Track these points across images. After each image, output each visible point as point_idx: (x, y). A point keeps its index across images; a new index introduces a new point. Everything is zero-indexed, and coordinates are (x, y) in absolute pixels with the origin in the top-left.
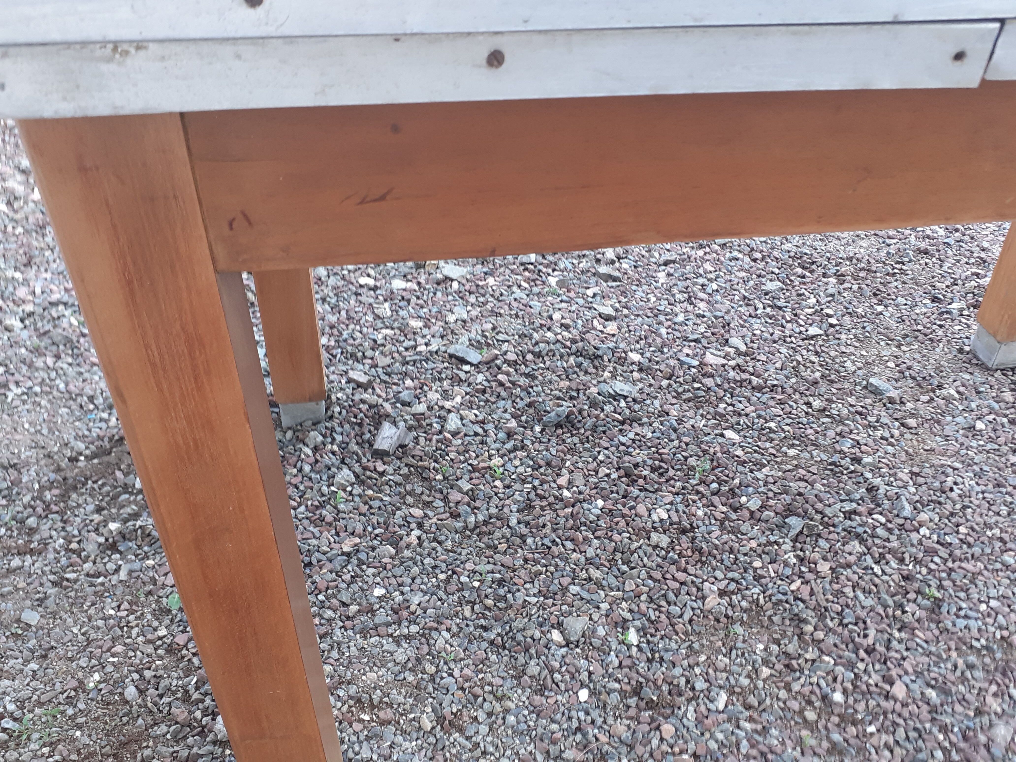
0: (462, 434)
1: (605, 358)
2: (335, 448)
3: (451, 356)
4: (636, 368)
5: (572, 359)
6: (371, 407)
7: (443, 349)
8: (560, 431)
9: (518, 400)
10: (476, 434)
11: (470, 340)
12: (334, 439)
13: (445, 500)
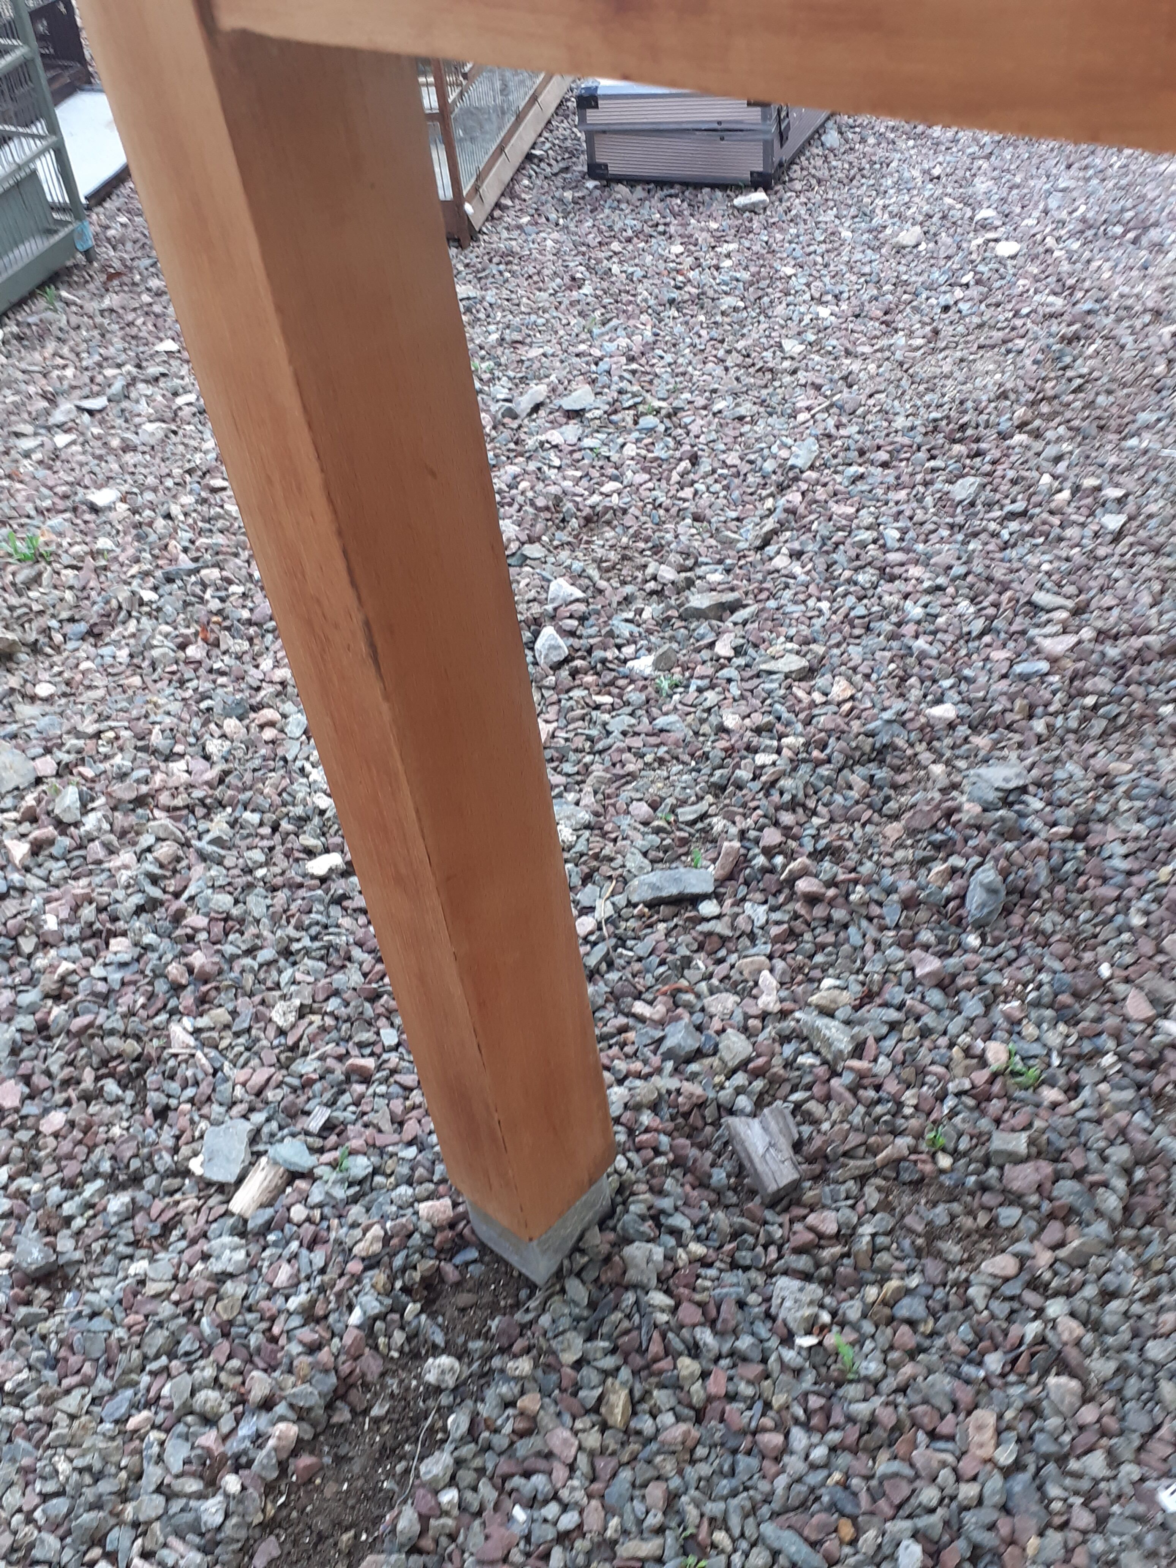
0: (871, 1041)
1: (900, 742)
2: (697, 1249)
3: (653, 905)
4: (963, 730)
5: (857, 778)
6: (655, 1107)
7: (620, 900)
8: (1016, 919)
9: (875, 910)
10: (894, 1026)
11: (645, 854)
12: (676, 1233)
13: (1014, 1198)
